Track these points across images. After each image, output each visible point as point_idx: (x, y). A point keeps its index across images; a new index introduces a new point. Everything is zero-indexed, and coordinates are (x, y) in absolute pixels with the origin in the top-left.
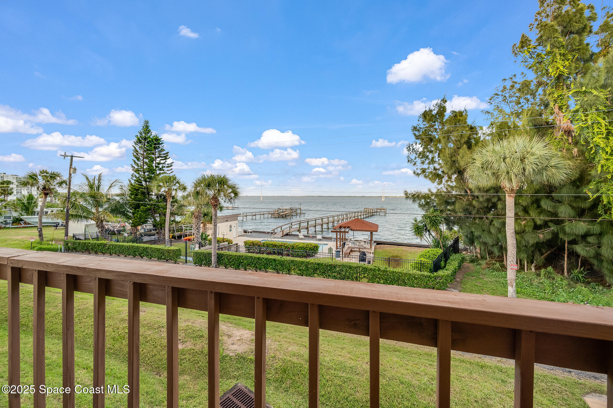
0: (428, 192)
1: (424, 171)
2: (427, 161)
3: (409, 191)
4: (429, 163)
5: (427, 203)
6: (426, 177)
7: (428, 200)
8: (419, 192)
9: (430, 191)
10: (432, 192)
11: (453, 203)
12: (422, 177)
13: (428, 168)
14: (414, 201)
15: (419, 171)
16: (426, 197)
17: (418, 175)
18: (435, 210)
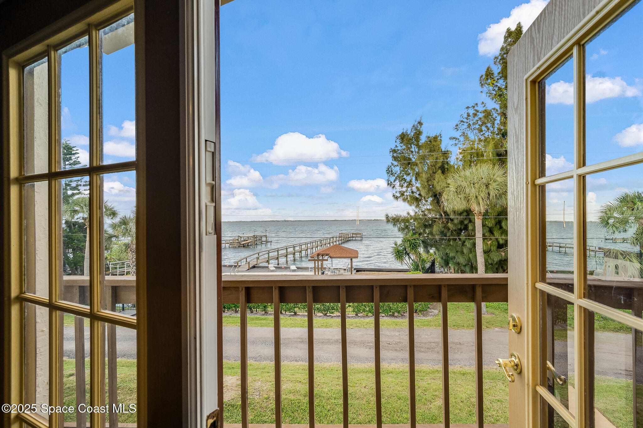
0: (407, 215)
1: (402, 194)
2: (405, 185)
3: (390, 215)
4: (407, 187)
5: (407, 227)
6: (404, 200)
7: (407, 224)
8: (399, 215)
9: (408, 214)
10: (411, 216)
11: (431, 226)
12: (400, 200)
13: (406, 191)
14: (394, 225)
15: (398, 195)
16: (405, 220)
17: (396, 198)
18: (414, 234)
